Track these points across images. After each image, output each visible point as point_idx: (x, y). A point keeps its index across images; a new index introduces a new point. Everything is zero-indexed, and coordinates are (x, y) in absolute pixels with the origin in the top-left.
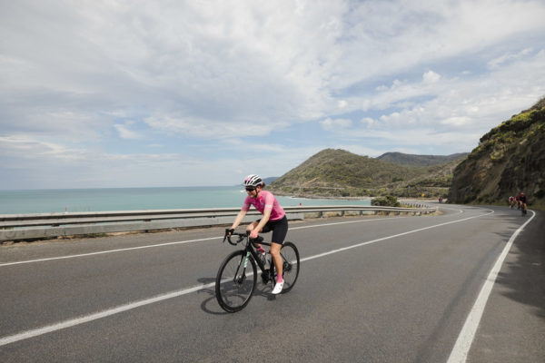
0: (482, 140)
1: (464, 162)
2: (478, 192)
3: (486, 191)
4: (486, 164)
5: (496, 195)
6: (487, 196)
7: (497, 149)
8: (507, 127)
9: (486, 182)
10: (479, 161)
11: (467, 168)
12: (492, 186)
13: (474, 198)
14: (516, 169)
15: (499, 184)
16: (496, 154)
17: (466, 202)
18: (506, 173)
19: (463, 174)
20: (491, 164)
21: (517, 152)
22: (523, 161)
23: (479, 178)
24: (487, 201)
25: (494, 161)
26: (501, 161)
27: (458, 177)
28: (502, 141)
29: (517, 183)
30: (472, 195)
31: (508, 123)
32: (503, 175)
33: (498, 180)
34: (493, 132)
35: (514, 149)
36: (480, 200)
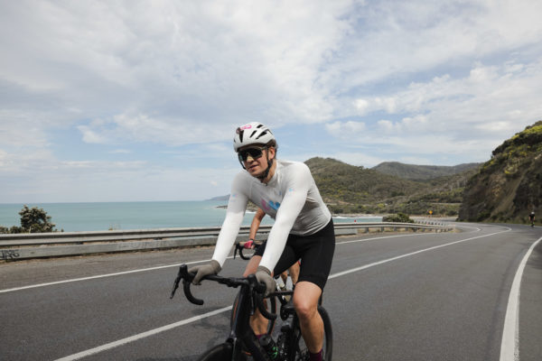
0: (495, 153)
1: (476, 176)
2: (492, 209)
3: (501, 208)
4: (499, 178)
5: (511, 213)
6: (502, 213)
7: (511, 164)
8: (521, 140)
9: (500, 199)
10: (492, 176)
11: (479, 183)
12: (506, 204)
13: (488, 216)
14: (531, 185)
15: (514, 201)
16: (509, 169)
17: (480, 220)
18: (521, 190)
19: (476, 189)
20: (505, 180)
21: (532, 167)
22: (538, 177)
23: (492, 194)
24: (502, 219)
25: (508, 176)
26: (515, 176)
27: (470, 193)
28: (516, 155)
29: (532, 200)
30: (486, 212)
31: (522, 135)
32: (517, 192)
33: (513, 196)
34: (506, 144)
35: (528, 164)
36: (495, 218)
